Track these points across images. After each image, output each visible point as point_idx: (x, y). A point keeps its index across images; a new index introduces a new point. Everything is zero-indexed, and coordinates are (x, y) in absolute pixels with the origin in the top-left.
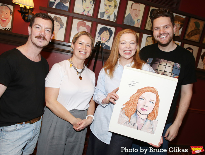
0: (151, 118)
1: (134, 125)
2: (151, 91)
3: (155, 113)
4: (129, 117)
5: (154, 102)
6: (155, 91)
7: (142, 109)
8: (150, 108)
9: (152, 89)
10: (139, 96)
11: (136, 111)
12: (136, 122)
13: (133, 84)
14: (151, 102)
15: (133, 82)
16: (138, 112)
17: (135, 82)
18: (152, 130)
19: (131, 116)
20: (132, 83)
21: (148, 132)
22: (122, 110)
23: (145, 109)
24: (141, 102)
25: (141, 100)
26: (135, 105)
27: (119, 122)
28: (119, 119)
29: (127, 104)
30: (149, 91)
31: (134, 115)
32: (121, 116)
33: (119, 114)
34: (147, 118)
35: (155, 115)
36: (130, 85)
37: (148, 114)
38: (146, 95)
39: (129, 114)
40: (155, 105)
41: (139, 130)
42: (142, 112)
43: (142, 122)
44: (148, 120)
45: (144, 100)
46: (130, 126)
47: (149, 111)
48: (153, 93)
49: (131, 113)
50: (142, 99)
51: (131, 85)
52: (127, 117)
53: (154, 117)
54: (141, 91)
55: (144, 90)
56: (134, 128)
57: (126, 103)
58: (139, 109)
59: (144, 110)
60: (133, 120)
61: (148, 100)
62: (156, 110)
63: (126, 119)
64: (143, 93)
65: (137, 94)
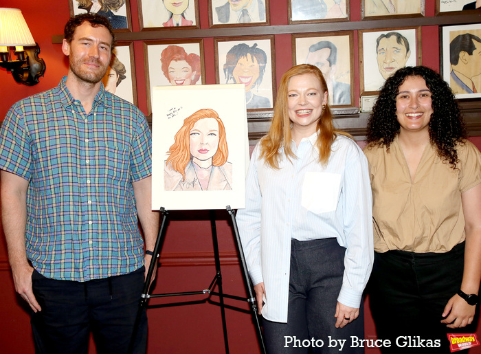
0: (218, 162)
1: (193, 183)
2: (206, 116)
3: (224, 151)
4: (182, 171)
5: (217, 133)
6: (214, 114)
7: (201, 151)
9: (208, 112)
10: (189, 129)
11: (192, 158)
12: (196, 178)
13: (174, 114)
14: (212, 134)
15: (174, 110)
16: (194, 160)
17: (177, 109)
18: (226, 182)
19: (184, 169)
20: (172, 111)
21: (220, 189)
22: (167, 162)
23: (205, 150)
24: (195, 139)
25: (193, 135)
26: (186, 148)
27: (167, 188)
28: (165, 182)
29: (173, 150)
30: (203, 117)
31: (189, 165)
32: (167, 175)
33: (163, 171)
34: (213, 165)
35: (225, 154)
36: (169, 116)
37: (212, 157)
38: (200, 125)
39: (181, 166)
40: (220, 138)
41: (205, 192)
42: (202, 156)
43: (206, 174)
44: (215, 166)
45: (199, 134)
46: (188, 189)
47: (212, 152)
48: (210, 117)
49: (183, 164)
50: (195, 133)
52: (178, 174)
53: (224, 159)
54: (189, 122)
55: (194, 117)
56: (196, 189)
57: (170, 149)
58: (195, 153)
59: (203, 152)
60: (190, 176)
61: (205, 132)
62: (223, 145)
63: (177, 177)
64: (195, 122)
65: (184, 128)
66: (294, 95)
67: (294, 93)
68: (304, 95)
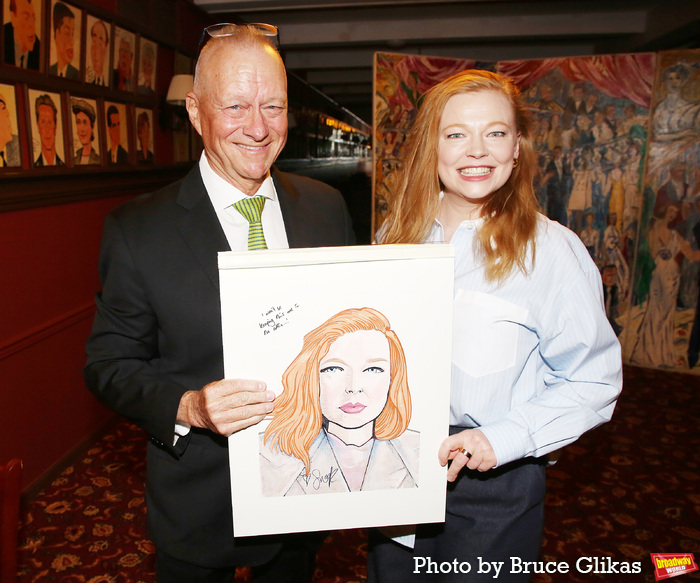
0: (388, 431)
1: (329, 478)
2: (360, 326)
3: (401, 407)
4: (303, 455)
5: (386, 366)
6: (378, 320)
7: (347, 408)
8: (373, 393)
9: (363, 315)
10: (317, 359)
11: (325, 424)
12: (335, 467)
13: (277, 321)
14: (372, 369)
15: (277, 312)
16: (331, 427)
17: (285, 310)
18: (405, 472)
19: (307, 448)
20: (272, 316)
21: (391, 487)
22: (266, 435)
23: (358, 405)
24: (331, 382)
26: (312, 402)
27: (268, 491)
28: (263, 478)
29: (280, 408)
30: (350, 328)
31: (319, 440)
32: (267, 465)
34: (374, 437)
35: (403, 413)
36: (266, 328)
37: (374, 420)
39: (300, 442)
40: (392, 376)
41: (355, 494)
42: (349, 420)
43: (359, 456)
44: (381, 440)
45: (342, 369)
46: (317, 490)
47: (374, 409)
48: (370, 328)
49: (305, 437)
50: (331, 368)
51: (271, 324)
52: (293, 460)
53: (402, 424)
56: (335, 491)
58: (333, 413)
59: (352, 410)
60: (321, 461)
61: (358, 363)
62: (400, 393)
64: (331, 341)
65: (305, 357)
66: (457, 136)
67: (457, 130)
68: (481, 135)
